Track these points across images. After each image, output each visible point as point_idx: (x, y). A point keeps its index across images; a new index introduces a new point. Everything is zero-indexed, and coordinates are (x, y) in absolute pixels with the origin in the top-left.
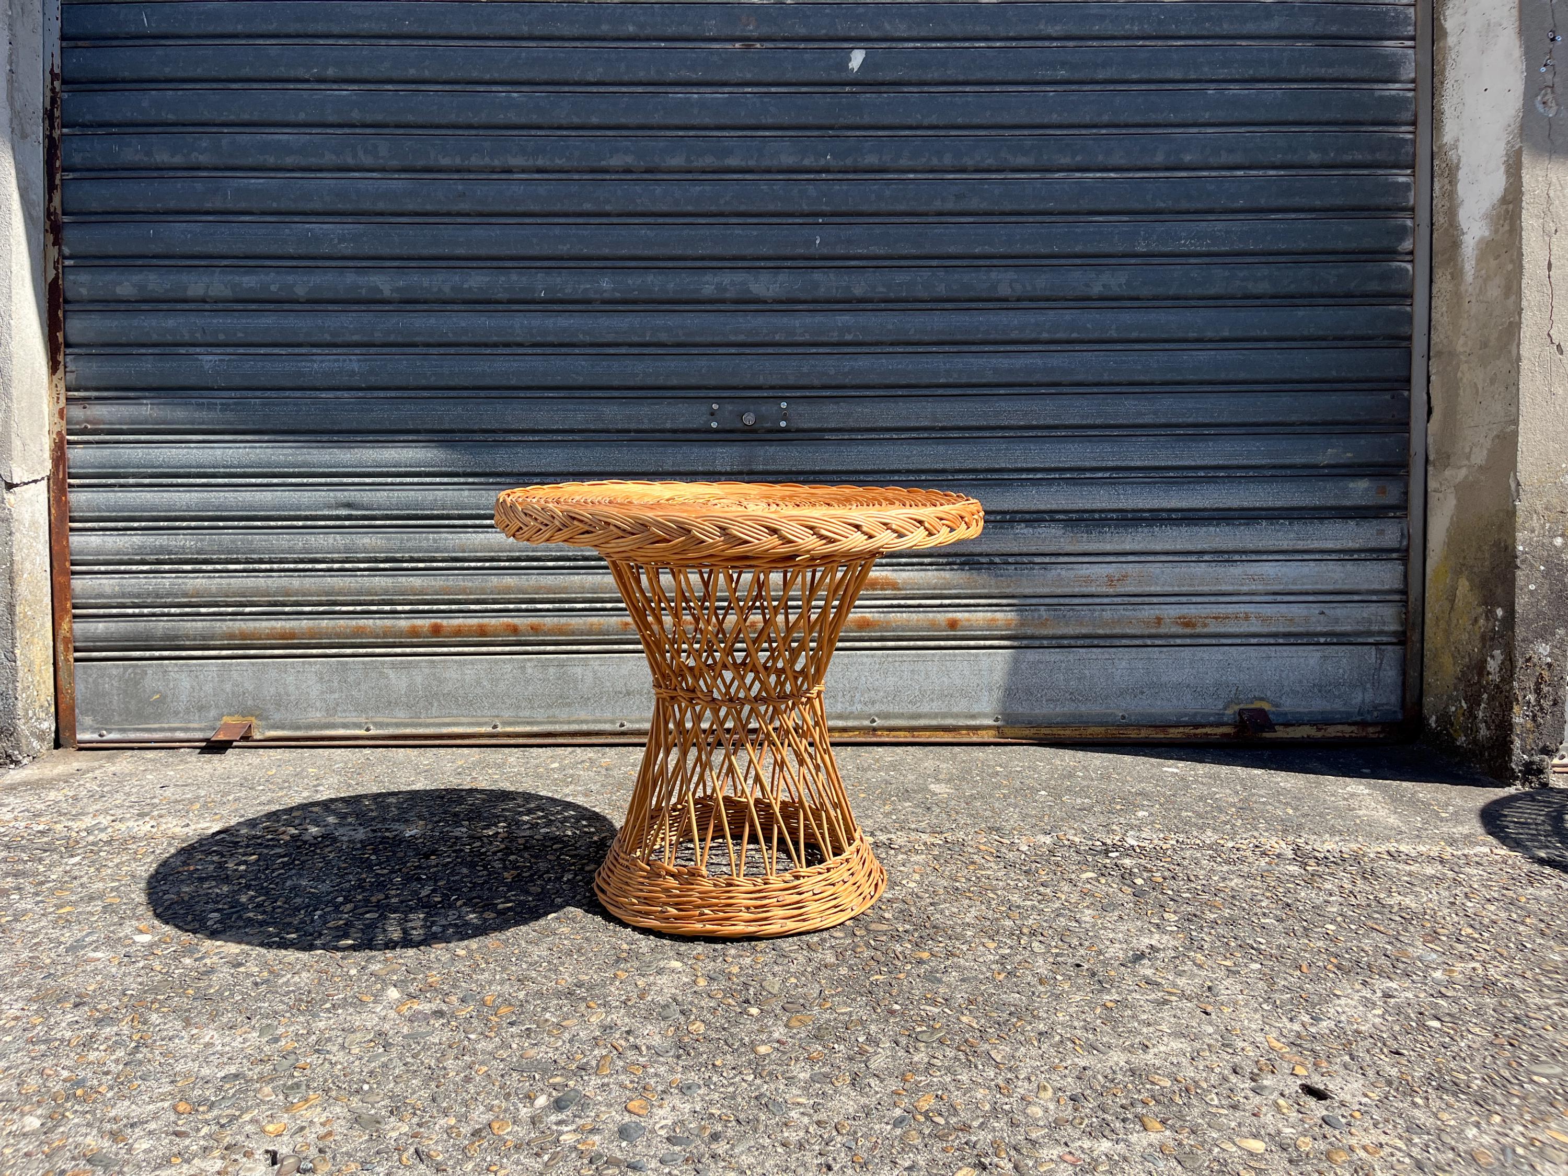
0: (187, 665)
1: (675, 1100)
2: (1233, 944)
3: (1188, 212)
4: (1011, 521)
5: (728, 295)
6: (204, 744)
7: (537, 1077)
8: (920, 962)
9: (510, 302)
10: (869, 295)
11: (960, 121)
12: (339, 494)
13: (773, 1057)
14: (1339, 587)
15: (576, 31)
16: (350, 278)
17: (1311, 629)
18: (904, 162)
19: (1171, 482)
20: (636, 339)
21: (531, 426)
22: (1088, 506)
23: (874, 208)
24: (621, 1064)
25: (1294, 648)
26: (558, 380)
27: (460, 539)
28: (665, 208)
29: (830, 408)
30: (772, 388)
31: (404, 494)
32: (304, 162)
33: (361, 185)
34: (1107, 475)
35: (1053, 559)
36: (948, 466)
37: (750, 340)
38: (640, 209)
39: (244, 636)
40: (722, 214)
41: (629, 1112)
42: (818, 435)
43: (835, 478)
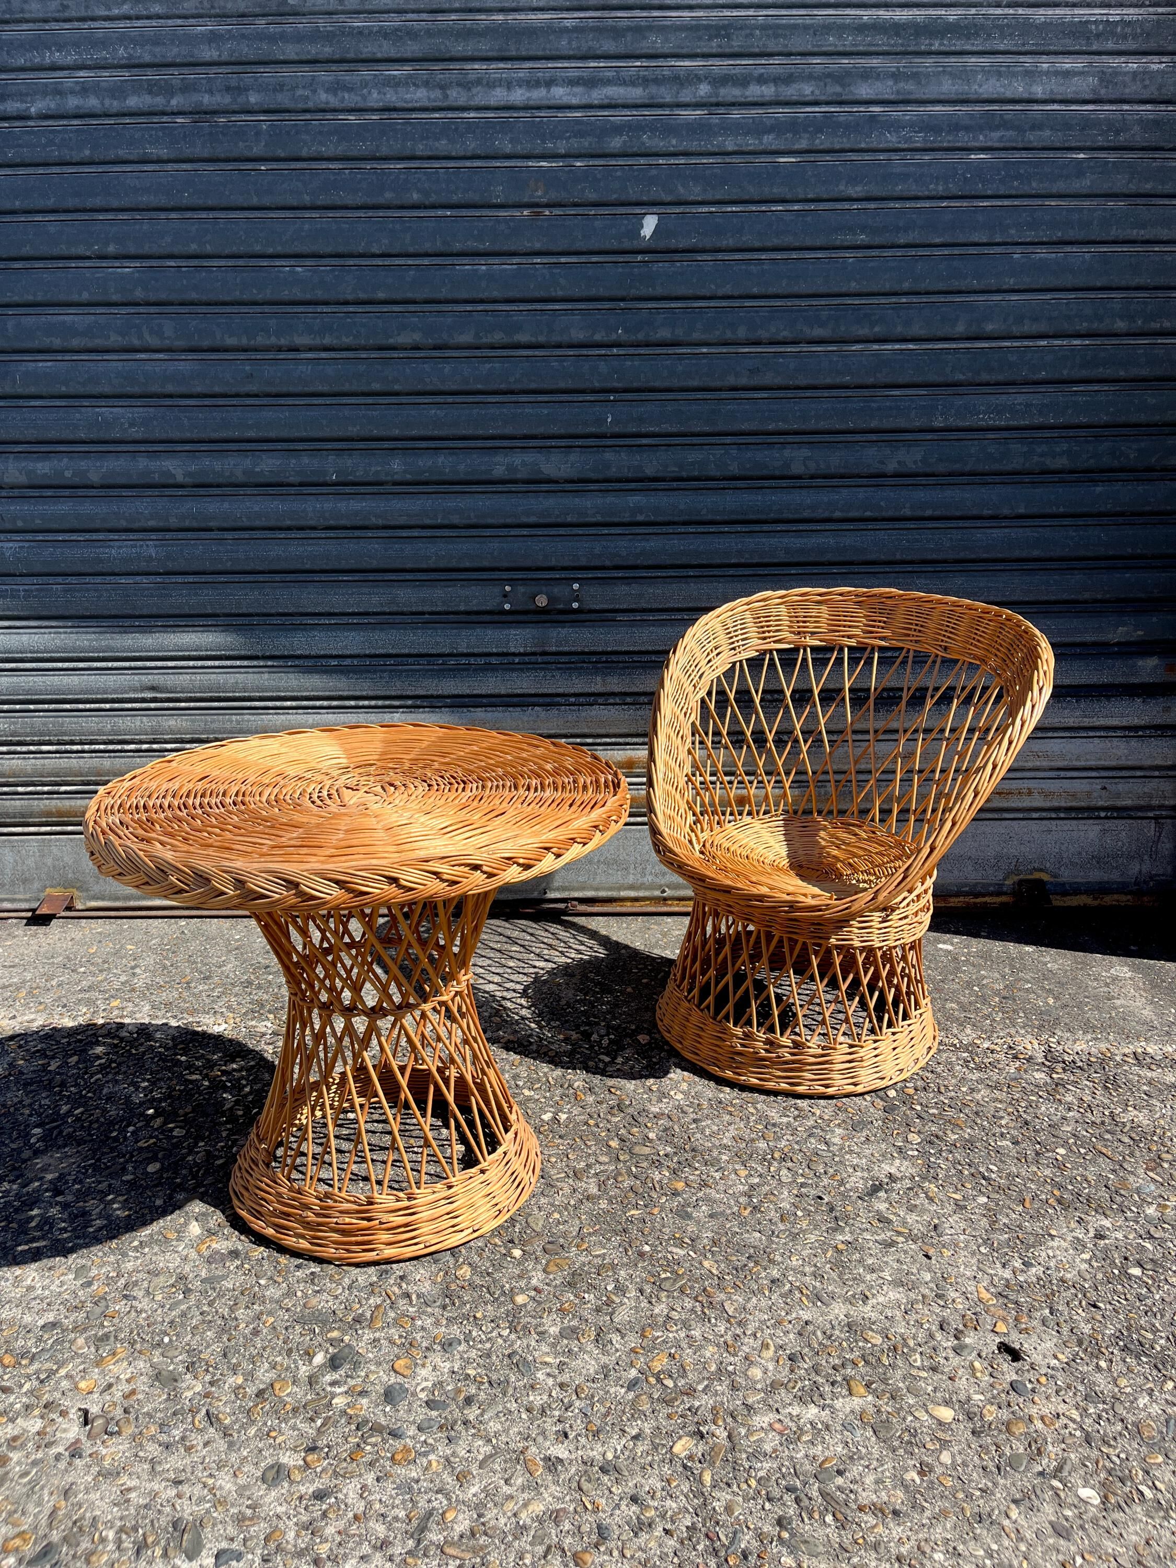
0: (9, 841)
1: (436, 1358)
2: (966, 1172)
3: (988, 384)
5: (519, 476)
6: (29, 914)
7: (317, 1331)
8: (676, 1194)
9: (301, 485)
10: (660, 475)
11: (755, 290)
12: (143, 678)
13: (529, 1308)
14: (1123, 762)
15: (360, 200)
16: (143, 463)
17: (1093, 804)
18: (696, 336)
20: (428, 522)
21: (327, 609)
23: (667, 384)
24: (393, 1315)
25: (1075, 822)
26: (352, 564)
27: (262, 720)
28: (454, 387)
29: (621, 590)
30: (564, 569)
31: (207, 677)
32: (90, 344)
33: (148, 367)
37: (542, 521)
38: (429, 388)
39: (60, 814)
40: (512, 392)
41: (396, 1372)
42: (609, 615)
43: (627, 658)
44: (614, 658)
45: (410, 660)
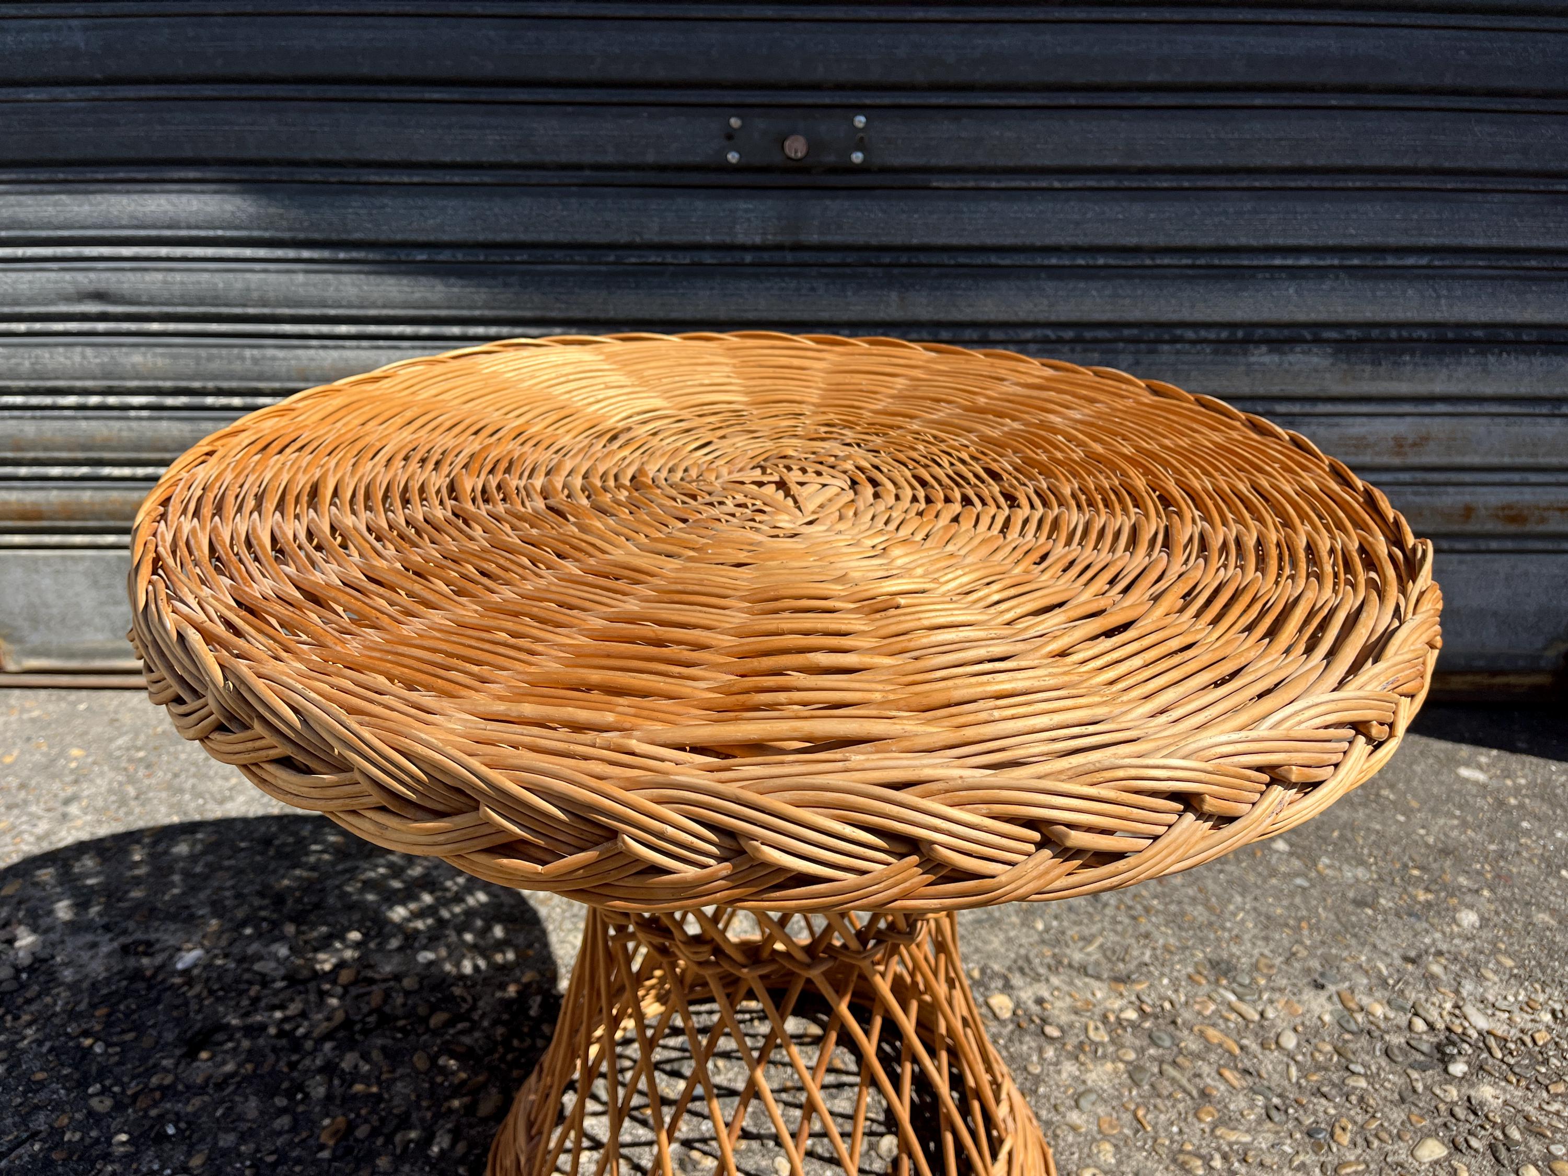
4: (1246, 341)
12: (80, 276)
19: (1529, 278)
21: (404, 155)
22: (1382, 316)
26: (448, 68)
27: (298, 358)
29: (943, 129)
30: (840, 87)
31: (194, 277)
34: (1424, 261)
35: (1308, 408)
36: (1146, 241)
42: (919, 178)
43: (945, 259)
44: (923, 258)
45: (558, 255)
